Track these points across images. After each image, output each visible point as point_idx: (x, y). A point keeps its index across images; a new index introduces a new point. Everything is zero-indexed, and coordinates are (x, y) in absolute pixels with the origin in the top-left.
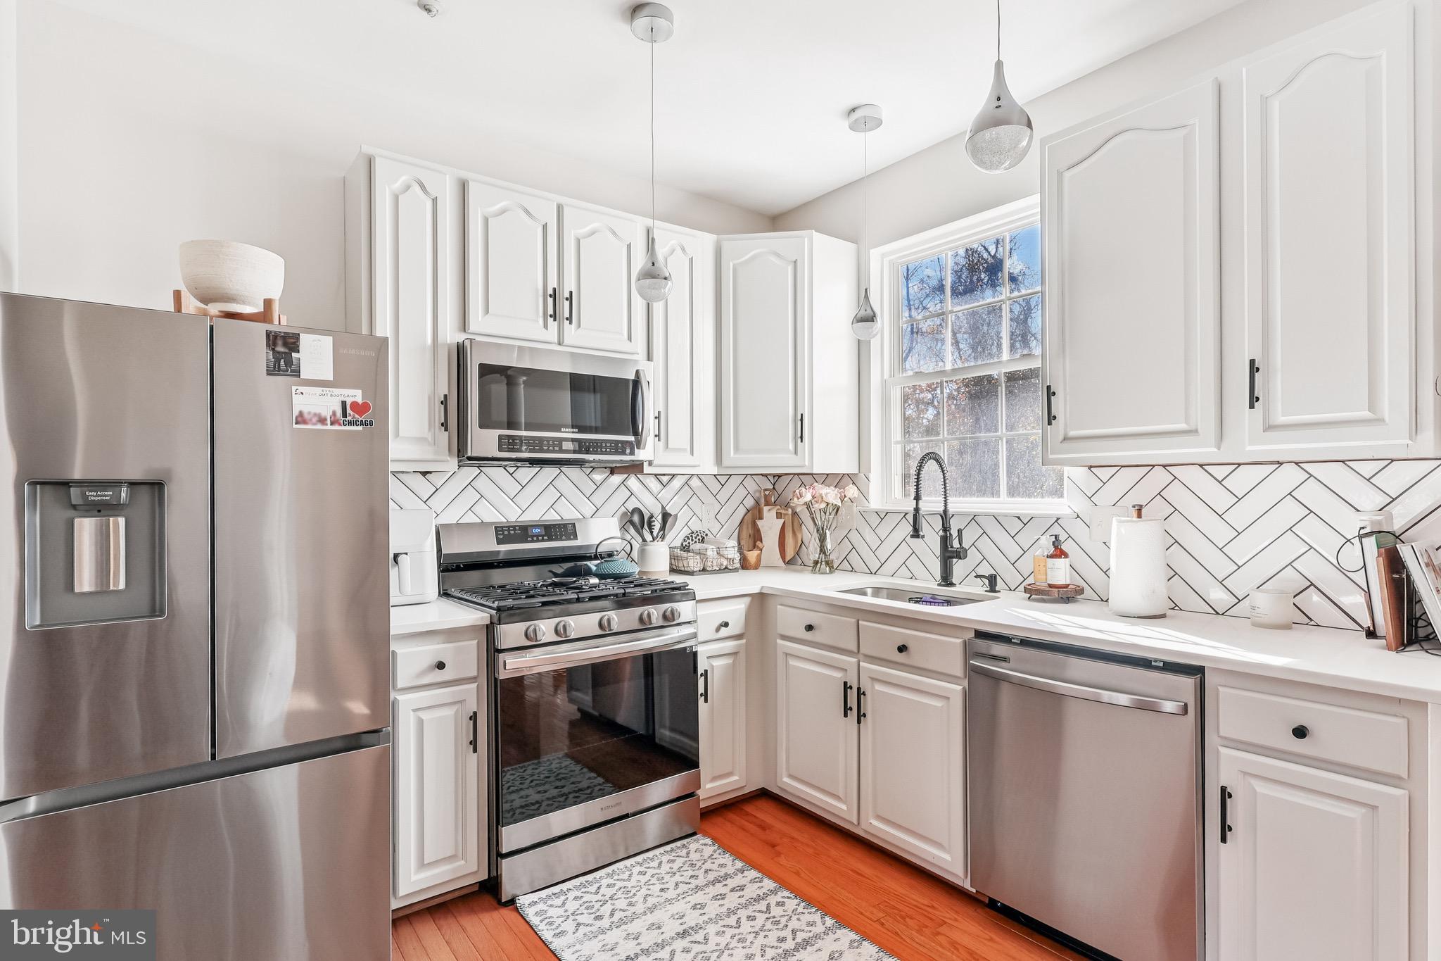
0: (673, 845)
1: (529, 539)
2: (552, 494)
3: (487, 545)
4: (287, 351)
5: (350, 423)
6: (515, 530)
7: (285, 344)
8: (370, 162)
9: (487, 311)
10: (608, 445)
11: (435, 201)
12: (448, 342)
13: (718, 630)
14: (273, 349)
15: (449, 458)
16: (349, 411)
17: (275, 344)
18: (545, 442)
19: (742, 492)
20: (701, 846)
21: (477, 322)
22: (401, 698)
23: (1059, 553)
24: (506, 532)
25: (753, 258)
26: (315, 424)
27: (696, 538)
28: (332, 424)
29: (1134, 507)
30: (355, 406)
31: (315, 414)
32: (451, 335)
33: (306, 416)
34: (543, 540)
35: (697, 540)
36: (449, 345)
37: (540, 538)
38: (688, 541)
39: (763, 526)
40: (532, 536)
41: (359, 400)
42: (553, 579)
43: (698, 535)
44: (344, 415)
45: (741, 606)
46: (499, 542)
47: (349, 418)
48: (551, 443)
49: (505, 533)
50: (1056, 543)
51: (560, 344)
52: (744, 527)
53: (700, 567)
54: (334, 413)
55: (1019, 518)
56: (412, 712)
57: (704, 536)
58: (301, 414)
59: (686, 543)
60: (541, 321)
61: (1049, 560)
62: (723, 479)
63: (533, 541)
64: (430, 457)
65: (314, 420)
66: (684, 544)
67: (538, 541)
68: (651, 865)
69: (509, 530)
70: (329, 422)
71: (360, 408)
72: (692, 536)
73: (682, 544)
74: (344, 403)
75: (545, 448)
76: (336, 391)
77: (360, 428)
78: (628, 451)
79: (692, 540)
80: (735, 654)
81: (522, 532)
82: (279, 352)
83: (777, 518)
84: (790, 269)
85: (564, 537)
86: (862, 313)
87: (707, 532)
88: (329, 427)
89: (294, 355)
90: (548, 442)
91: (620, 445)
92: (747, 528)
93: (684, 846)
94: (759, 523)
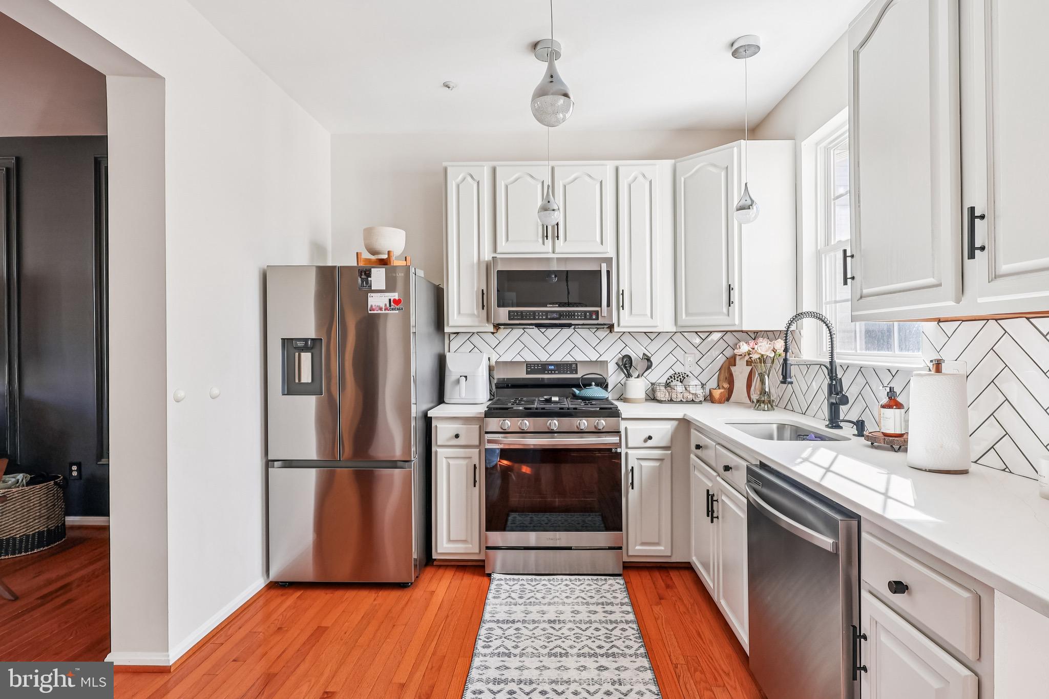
0: (599, 577)
1: (546, 372)
2: (569, 346)
3: (521, 374)
4: (366, 277)
5: (393, 309)
6: (538, 366)
7: (365, 274)
8: (446, 170)
9: (507, 239)
10: (579, 314)
11: (478, 183)
12: (486, 259)
13: (645, 441)
14: (361, 277)
15: (487, 325)
16: (392, 304)
17: (361, 275)
18: (537, 314)
19: (722, 345)
20: (618, 584)
21: (502, 246)
22: (439, 450)
23: (893, 403)
24: (533, 368)
25: (697, 171)
26: (377, 311)
27: (677, 377)
28: (385, 310)
29: (931, 361)
30: (395, 301)
31: (378, 306)
32: (487, 256)
33: (374, 307)
34: (555, 373)
35: (679, 379)
36: (487, 261)
37: (553, 372)
38: (671, 379)
39: (735, 372)
40: (548, 371)
41: (397, 298)
42: (545, 397)
43: (680, 376)
44: (390, 306)
45: (669, 427)
46: (528, 373)
47: (392, 307)
48: (541, 314)
49: (531, 367)
50: (892, 394)
51: (554, 253)
52: (723, 372)
53: (667, 397)
54: (386, 305)
55: (889, 370)
56: (444, 459)
57: (685, 376)
58: (372, 306)
59: (670, 381)
60: (540, 240)
61: (883, 410)
62: (703, 336)
63: (548, 373)
64: (477, 324)
65: (378, 308)
66: (668, 381)
67: (551, 373)
68: (575, 583)
69: (534, 367)
70: (383, 310)
71: (397, 302)
72: (674, 376)
73: (667, 382)
74: (390, 300)
75: (537, 317)
76: (387, 294)
77: (397, 312)
78: (594, 317)
79: (675, 379)
80: (661, 460)
81: (543, 367)
82: (363, 278)
83: (747, 365)
84: (723, 174)
85: (569, 372)
86: (743, 202)
87: (688, 373)
88: (384, 312)
89: (369, 279)
90: (539, 313)
91: (588, 314)
92: (725, 372)
93: (606, 579)
94: (733, 369)
